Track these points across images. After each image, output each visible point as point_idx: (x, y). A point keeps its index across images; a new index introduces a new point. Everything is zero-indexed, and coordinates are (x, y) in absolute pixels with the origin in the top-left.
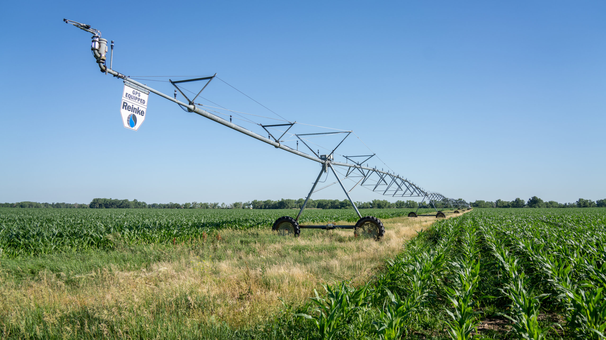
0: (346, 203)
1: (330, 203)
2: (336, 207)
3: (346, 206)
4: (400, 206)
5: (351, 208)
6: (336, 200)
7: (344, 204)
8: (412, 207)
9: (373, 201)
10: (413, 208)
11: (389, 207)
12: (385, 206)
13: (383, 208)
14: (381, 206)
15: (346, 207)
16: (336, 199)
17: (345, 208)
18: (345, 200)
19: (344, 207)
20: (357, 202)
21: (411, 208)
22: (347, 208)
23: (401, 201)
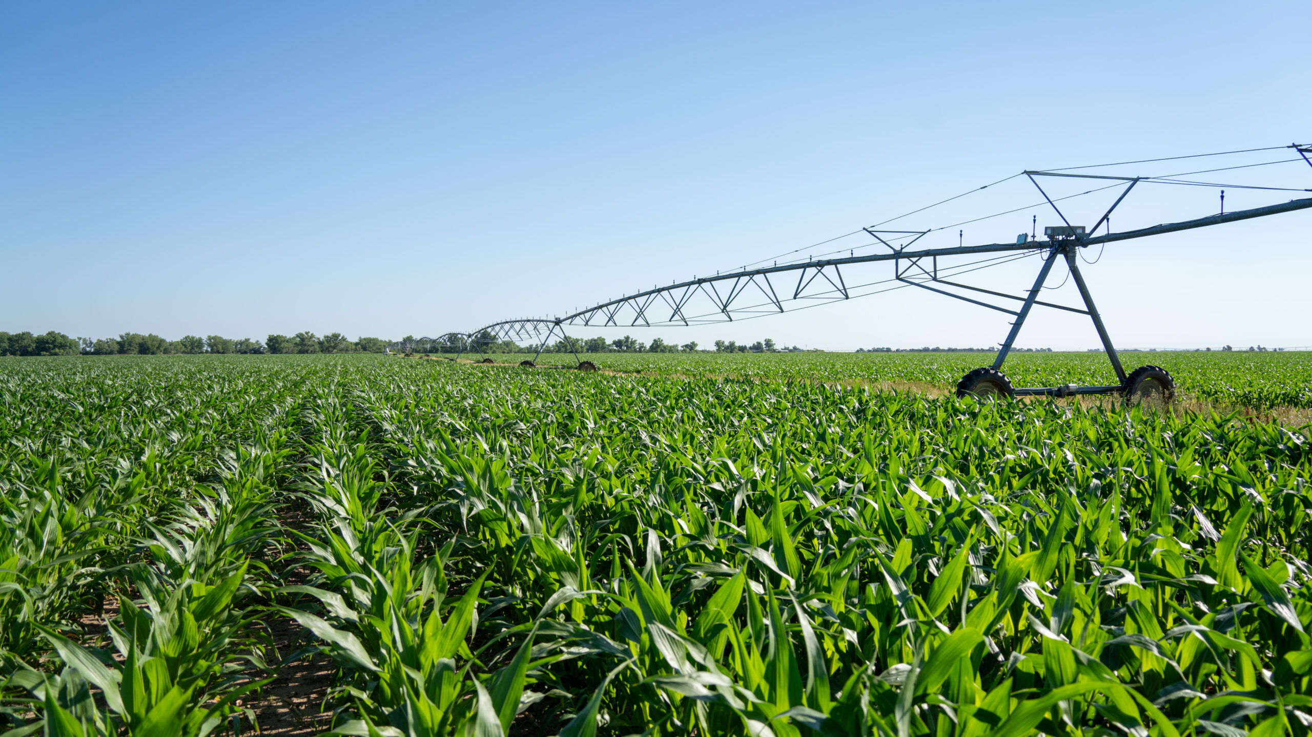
0: (53, 342)
1: (6, 340)
2: (25, 352)
3: (53, 348)
4: (193, 348)
5: (68, 353)
6: (23, 334)
7: (47, 342)
8: (221, 351)
9: (121, 337)
10: (223, 353)
11: (166, 351)
12: (158, 348)
13: (153, 353)
14: (148, 349)
15: (53, 351)
16: (25, 331)
17: (52, 354)
18: (49, 333)
19: (47, 350)
20: (80, 339)
21: (218, 352)
22: (56, 354)
23: (193, 338)
